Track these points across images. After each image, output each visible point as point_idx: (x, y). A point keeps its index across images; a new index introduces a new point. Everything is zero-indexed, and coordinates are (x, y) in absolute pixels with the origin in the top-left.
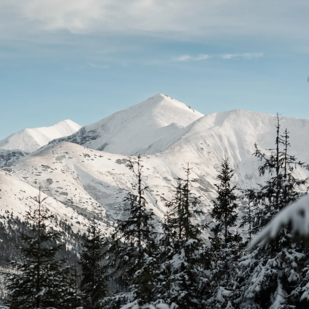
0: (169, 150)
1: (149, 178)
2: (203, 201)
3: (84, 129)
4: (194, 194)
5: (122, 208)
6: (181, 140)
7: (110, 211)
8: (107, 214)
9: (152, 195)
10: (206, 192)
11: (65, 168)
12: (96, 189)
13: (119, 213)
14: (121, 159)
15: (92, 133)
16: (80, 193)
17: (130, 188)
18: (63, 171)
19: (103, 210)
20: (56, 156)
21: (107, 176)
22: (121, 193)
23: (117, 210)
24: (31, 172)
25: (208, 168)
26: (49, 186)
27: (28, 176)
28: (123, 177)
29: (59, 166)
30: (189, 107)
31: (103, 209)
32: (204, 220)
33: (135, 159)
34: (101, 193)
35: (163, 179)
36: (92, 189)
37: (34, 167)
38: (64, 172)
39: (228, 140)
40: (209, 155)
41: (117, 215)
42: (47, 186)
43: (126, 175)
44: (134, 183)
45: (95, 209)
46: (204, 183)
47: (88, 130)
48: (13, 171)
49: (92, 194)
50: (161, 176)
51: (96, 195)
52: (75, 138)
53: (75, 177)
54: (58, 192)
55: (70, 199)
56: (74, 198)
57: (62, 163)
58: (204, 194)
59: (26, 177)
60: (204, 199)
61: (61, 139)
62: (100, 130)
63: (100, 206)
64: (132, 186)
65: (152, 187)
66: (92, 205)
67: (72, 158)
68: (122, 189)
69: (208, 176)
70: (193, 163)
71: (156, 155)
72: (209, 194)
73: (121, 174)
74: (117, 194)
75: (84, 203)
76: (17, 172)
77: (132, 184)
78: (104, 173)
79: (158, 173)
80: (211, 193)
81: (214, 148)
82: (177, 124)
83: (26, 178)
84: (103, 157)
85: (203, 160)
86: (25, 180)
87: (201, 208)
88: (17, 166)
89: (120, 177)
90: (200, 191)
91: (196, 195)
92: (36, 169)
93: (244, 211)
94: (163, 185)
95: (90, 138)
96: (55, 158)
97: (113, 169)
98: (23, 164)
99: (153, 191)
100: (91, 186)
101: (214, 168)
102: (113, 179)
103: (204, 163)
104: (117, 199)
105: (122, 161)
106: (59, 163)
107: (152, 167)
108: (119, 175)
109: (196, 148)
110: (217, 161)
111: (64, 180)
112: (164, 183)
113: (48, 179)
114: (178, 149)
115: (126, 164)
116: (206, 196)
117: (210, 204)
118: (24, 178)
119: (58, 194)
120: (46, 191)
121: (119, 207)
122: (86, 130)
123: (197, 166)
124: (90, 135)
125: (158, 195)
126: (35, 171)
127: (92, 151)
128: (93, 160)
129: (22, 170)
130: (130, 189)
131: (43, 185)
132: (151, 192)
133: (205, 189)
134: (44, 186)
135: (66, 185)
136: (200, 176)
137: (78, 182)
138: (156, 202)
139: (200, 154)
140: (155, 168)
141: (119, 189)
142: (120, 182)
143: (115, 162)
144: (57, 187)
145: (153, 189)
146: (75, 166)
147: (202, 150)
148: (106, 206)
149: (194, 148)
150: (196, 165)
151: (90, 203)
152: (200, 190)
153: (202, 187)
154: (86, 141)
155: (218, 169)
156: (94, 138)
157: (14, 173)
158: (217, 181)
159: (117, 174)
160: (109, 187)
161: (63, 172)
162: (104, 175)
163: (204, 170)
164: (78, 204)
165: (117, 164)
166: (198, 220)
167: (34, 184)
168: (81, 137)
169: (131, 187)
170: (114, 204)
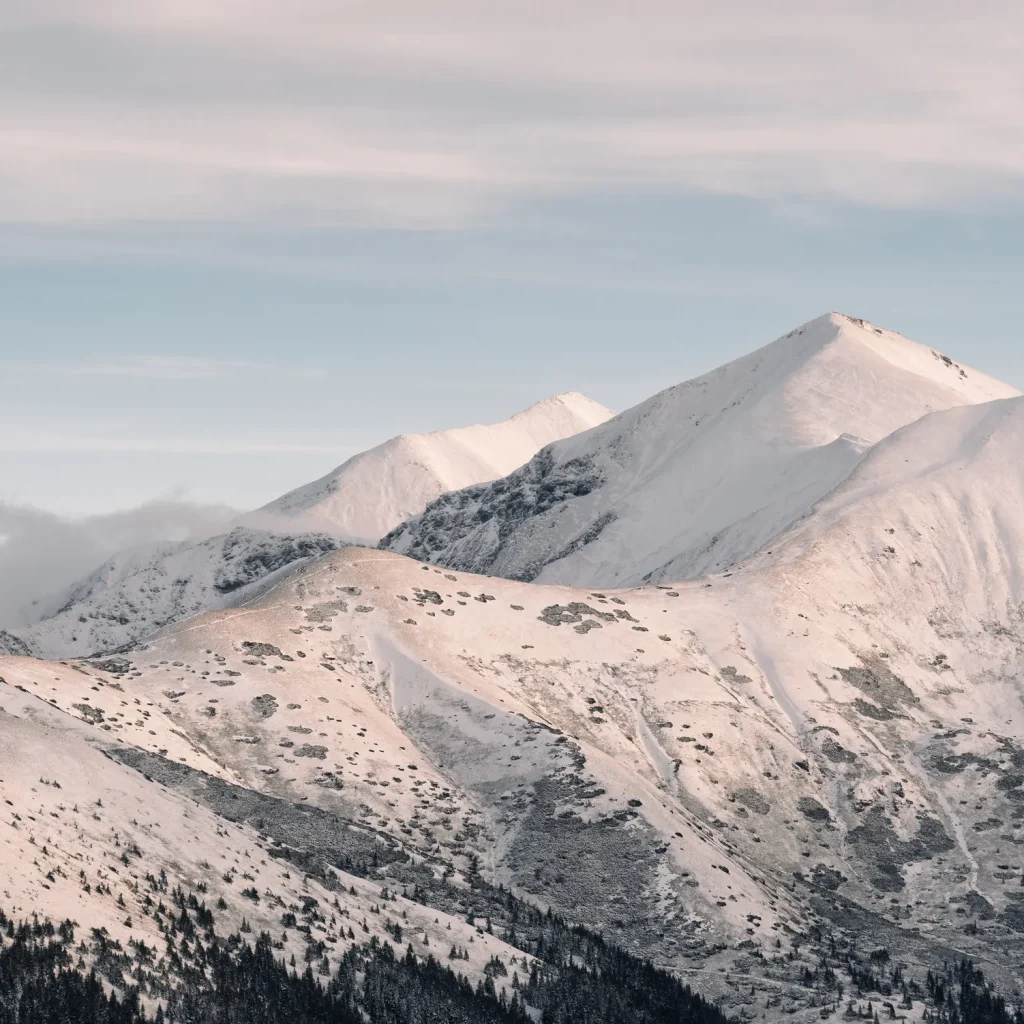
0: (762, 561)
1: (660, 673)
2: (863, 754)
3: (548, 453)
4: (831, 730)
5: (529, 799)
6: (815, 518)
7: (484, 809)
8: (470, 822)
9: (662, 741)
10: (882, 718)
11: (341, 649)
12: (443, 727)
13: (516, 819)
14: (564, 603)
15: (574, 470)
16: (373, 748)
17: (582, 715)
18: (329, 662)
19: (455, 810)
20: (310, 603)
21: (498, 673)
22: (532, 739)
23: (510, 809)
24: (198, 674)
25: (907, 624)
26: (260, 724)
27: (185, 686)
28: (561, 676)
29: (316, 643)
30: (945, 359)
31: (458, 803)
32: (859, 827)
33: (620, 602)
34: (462, 742)
35: (719, 676)
36: (430, 728)
37: (213, 653)
38: (334, 664)
39: (995, 513)
40: (917, 573)
41: (505, 828)
42: (251, 724)
43: (573, 668)
44: (601, 697)
45: (425, 808)
46: (880, 682)
47: (560, 459)
48: (134, 669)
49: (428, 744)
50: (713, 662)
51: (441, 749)
52: (517, 490)
53: (373, 685)
54: (290, 745)
55: (333, 770)
56: (347, 767)
57: (330, 629)
58: (870, 730)
59: (177, 692)
60: (871, 746)
61: (469, 492)
62: (603, 460)
63: (448, 795)
64: (592, 710)
65: (668, 709)
66: (414, 790)
67: (371, 609)
68: (535, 727)
69: (900, 656)
70: (847, 608)
71: (705, 583)
72: (892, 729)
73: (554, 663)
74: (517, 744)
75: (385, 784)
76: (147, 673)
77: (592, 701)
78: (486, 662)
79: (702, 652)
80: (902, 722)
81: (938, 545)
82: (856, 438)
83: (176, 696)
84: (493, 598)
85: (889, 594)
86: (174, 704)
87: (853, 783)
88: (153, 648)
89: (549, 678)
90: (856, 718)
91: (837, 733)
92: (221, 660)
93: (1016, 788)
94: (711, 700)
95: (568, 488)
96: (306, 610)
97: (525, 647)
98: (174, 640)
99: (671, 725)
100: (427, 715)
101: (931, 623)
102: (520, 684)
103: (892, 606)
104: (515, 762)
105: (565, 613)
106: (317, 631)
107: (682, 631)
108: (547, 666)
109: (864, 548)
110: (944, 595)
111: (323, 699)
112: (719, 693)
113: (258, 698)
114: (798, 554)
115: (579, 624)
116: (877, 736)
117: (889, 765)
118: (172, 696)
119: (289, 753)
120: (248, 742)
121: (516, 796)
122: (554, 460)
123: (862, 618)
124: (571, 477)
125: (688, 740)
126: (215, 667)
127: (454, 579)
128: (453, 613)
129: (170, 665)
130: (582, 720)
131: (239, 721)
132: (663, 729)
133: (879, 706)
134: (240, 726)
135: (325, 719)
136: (869, 656)
137: (383, 701)
138: (677, 767)
139: (882, 571)
140: (693, 634)
141: (527, 725)
142: (546, 695)
143: (539, 618)
144: (290, 728)
145: (668, 718)
146: (380, 641)
147: (887, 554)
148: (473, 793)
149: (858, 549)
150: (858, 614)
151: (409, 784)
152: (859, 715)
153: (869, 700)
154: (554, 500)
155: (945, 625)
156: (581, 490)
157: (136, 678)
158: (933, 673)
159: (538, 663)
160: (489, 720)
161: (326, 666)
162: (485, 672)
163: (889, 633)
164: (362, 789)
165: (544, 623)
166: (834, 829)
167: (205, 718)
168: (539, 486)
169: (587, 714)
170: (502, 784)
